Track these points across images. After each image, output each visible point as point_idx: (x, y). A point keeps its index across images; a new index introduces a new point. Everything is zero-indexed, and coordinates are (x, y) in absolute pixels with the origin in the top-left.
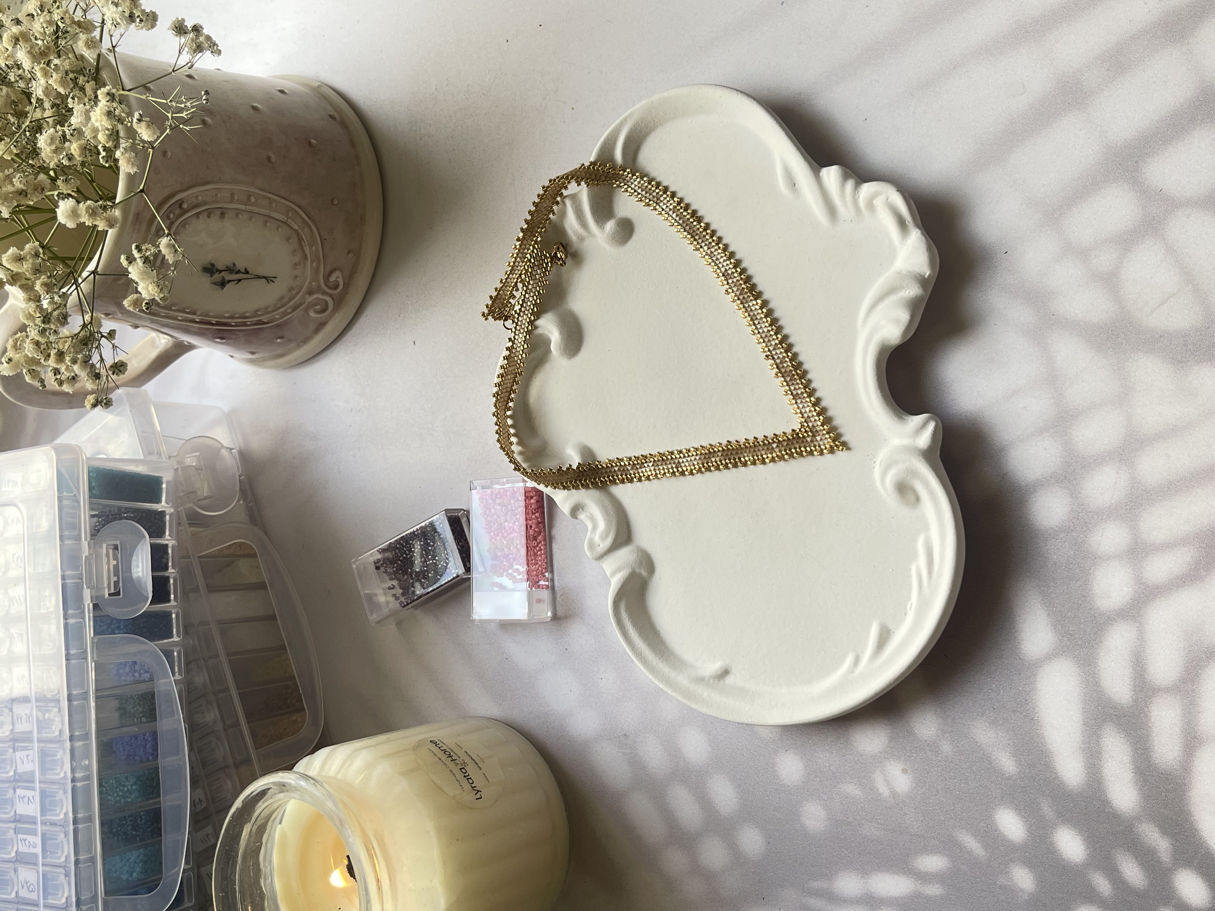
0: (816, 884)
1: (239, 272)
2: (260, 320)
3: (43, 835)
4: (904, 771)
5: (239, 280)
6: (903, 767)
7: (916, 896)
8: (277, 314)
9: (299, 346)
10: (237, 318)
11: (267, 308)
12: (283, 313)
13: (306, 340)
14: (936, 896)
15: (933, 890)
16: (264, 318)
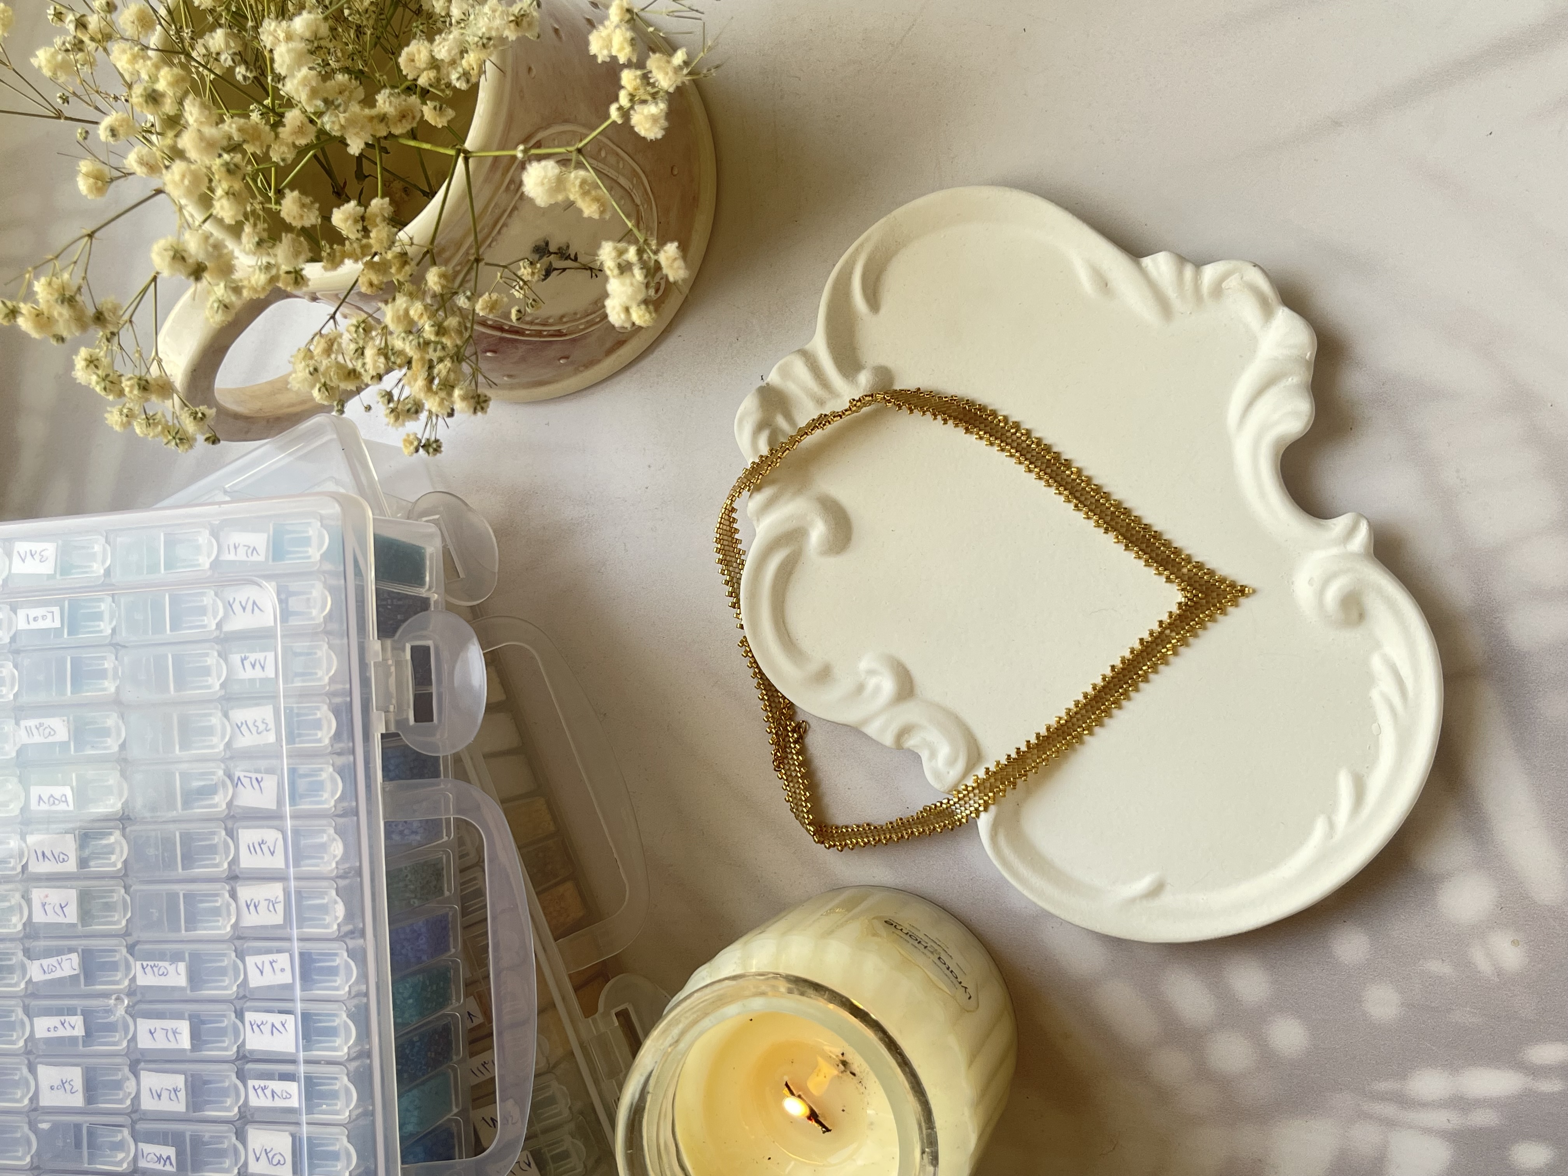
0: (1383, 1086)
1: (568, 257)
2: (559, 330)
3: (309, 1079)
4: (1515, 943)
5: (564, 270)
6: (1512, 939)
7: (1526, 1097)
8: (581, 324)
9: (577, 371)
10: (537, 324)
11: (575, 314)
12: (587, 322)
13: (589, 364)
14: (1553, 1094)
15: (1551, 1086)
16: (564, 328)
